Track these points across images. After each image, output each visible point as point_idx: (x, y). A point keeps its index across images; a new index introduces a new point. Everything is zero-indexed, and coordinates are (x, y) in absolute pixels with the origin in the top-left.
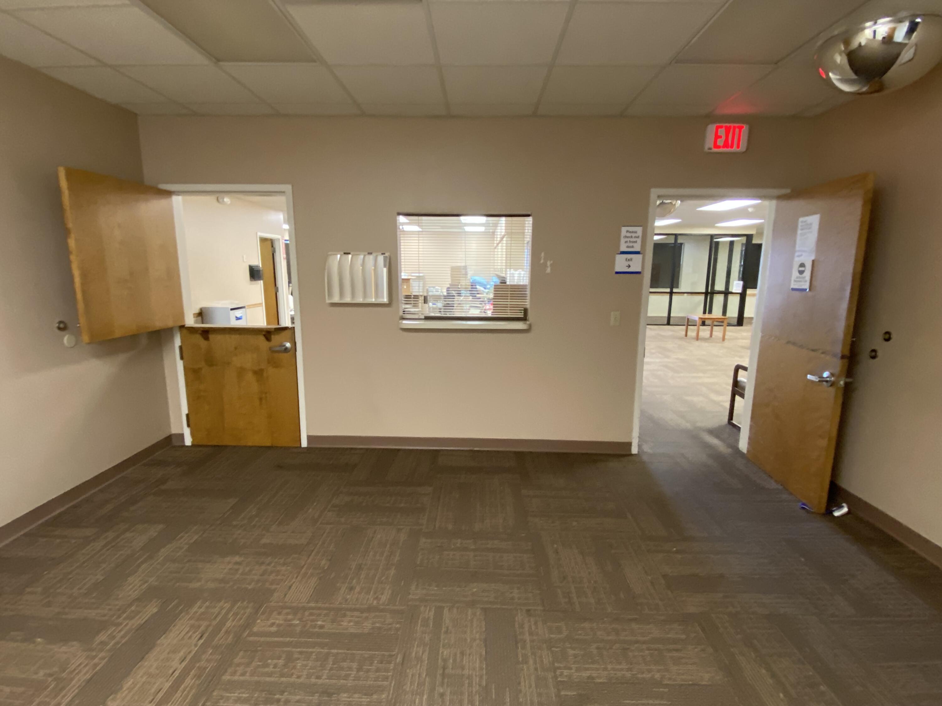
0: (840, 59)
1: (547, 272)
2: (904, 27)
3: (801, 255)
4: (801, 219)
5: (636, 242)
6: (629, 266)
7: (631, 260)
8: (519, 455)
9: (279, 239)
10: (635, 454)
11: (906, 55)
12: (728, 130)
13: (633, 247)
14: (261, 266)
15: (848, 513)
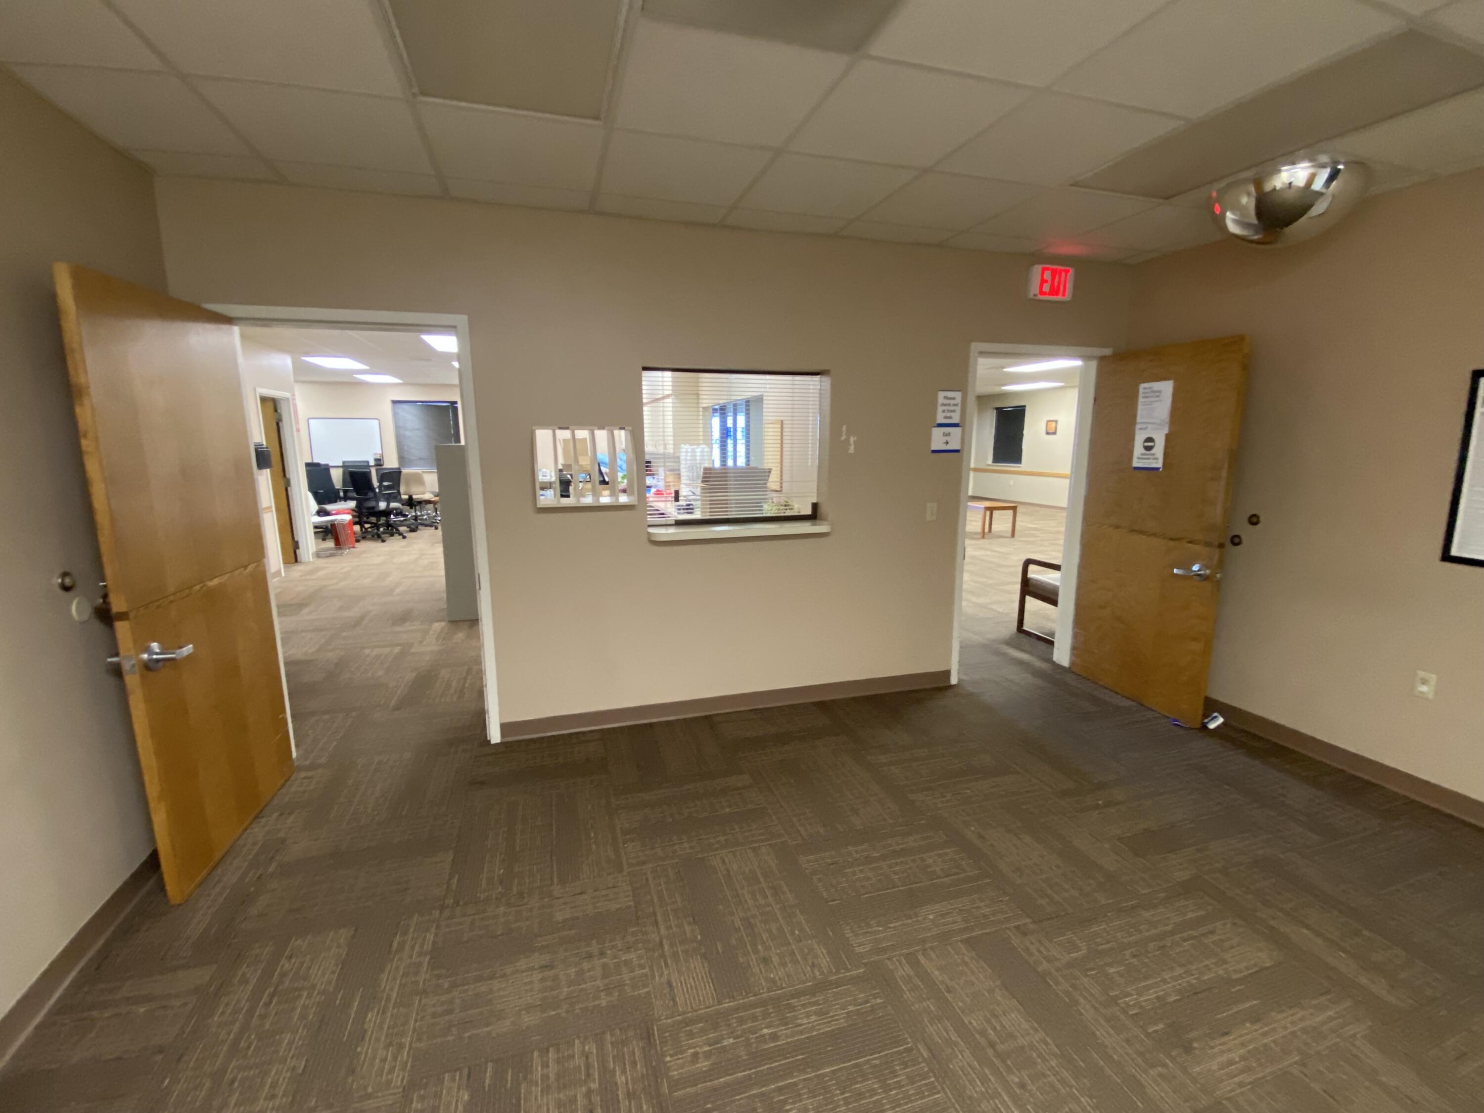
0: (1247, 201)
1: (849, 452)
2: (1325, 174)
3: (1146, 428)
4: (1142, 386)
5: (954, 411)
6: (947, 443)
7: (949, 434)
8: (823, 706)
9: (288, 399)
10: (954, 685)
11: (1319, 208)
12: (1054, 273)
13: (950, 418)
14: (264, 443)
15: (1223, 724)
